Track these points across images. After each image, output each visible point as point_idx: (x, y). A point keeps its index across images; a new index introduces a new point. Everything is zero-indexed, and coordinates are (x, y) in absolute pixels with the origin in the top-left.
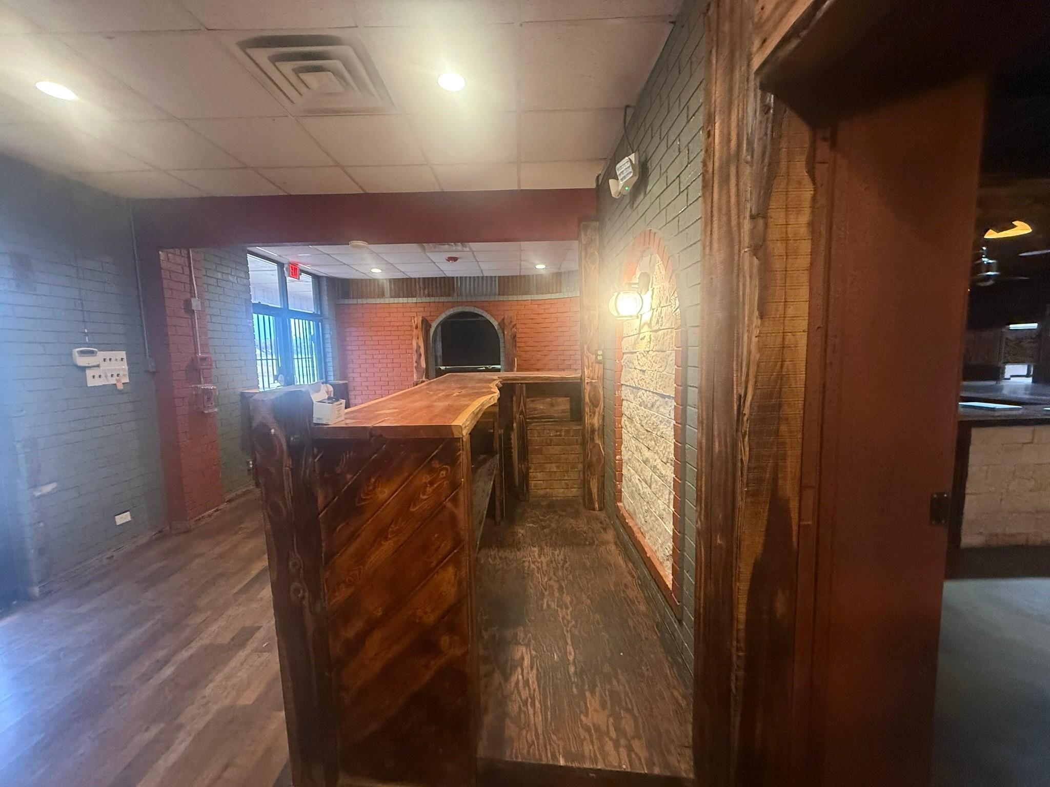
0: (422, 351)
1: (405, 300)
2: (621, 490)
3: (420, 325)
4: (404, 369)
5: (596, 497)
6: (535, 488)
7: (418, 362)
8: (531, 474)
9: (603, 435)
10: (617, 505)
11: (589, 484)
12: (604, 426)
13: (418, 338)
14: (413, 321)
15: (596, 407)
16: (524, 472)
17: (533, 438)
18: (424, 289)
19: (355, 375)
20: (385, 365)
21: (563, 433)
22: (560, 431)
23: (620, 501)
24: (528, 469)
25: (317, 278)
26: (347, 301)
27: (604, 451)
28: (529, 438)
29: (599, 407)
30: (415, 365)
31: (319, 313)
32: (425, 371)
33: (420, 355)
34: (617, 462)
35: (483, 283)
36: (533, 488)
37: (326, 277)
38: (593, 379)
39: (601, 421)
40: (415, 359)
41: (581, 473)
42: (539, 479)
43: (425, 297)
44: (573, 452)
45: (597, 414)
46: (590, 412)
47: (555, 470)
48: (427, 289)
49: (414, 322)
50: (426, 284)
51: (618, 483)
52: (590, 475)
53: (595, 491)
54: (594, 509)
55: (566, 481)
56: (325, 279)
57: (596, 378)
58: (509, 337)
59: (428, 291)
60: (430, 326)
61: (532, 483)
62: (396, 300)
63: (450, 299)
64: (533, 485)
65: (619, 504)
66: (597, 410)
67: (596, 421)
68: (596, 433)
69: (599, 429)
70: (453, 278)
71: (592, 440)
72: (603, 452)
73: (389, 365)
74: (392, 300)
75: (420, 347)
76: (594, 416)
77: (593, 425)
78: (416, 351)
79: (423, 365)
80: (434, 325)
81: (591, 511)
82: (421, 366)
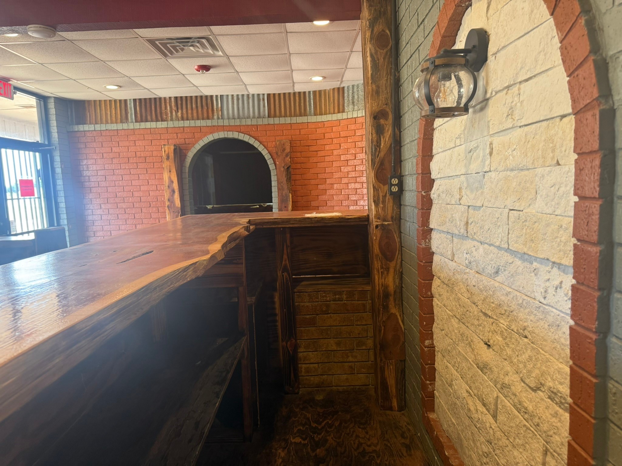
0: (176, 186)
1: (153, 125)
2: (434, 394)
3: (172, 155)
4: (154, 209)
5: (394, 391)
6: (307, 374)
7: (171, 200)
8: (301, 355)
9: (402, 300)
10: (428, 417)
11: (383, 371)
12: (402, 287)
13: (170, 171)
14: (163, 150)
15: (391, 261)
16: (291, 353)
17: (302, 304)
18: (177, 111)
19: (96, 217)
20: (132, 204)
21: (344, 297)
22: (340, 293)
23: (432, 410)
24: (296, 347)
25: (42, 99)
26: (81, 128)
27: (404, 325)
28: (296, 304)
29: (395, 260)
30: (167, 203)
31: (47, 143)
32: (180, 211)
33: (173, 191)
34: (426, 349)
35: (248, 103)
36: (303, 374)
37: (54, 97)
38: (385, 220)
39: (397, 281)
40: (166, 197)
41: (372, 353)
42: (312, 361)
43: (179, 120)
44: (359, 323)
45: (392, 270)
46: (382, 268)
47: (335, 348)
48: (180, 111)
49: (165, 151)
50: (179, 106)
51: (428, 382)
52: (384, 360)
53: (391, 382)
54: (391, 409)
55: (350, 364)
56: (52, 100)
57: (390, 219)
58: (282, 169)
59: (182, 113)
60: (185, 156)
61: (303, 367)
62: (143, 125)
63: (209, 123)
64: (303, 370)
65: (432, 416)
66: (392, 264)
67: (391, 281)
68: (392, 298)
69: (395, 292)
70: (212, 97)
71: (386, 308)
72: (402, 326)
73: (137, 205)
74: (137, 126)
75: (172, 182)
76: (388, 274)
77: (386, 287)
78: (168, 187)
79: (178, 203)
80: (191, 155)
81: (388, 412)
82: (174, 205)
